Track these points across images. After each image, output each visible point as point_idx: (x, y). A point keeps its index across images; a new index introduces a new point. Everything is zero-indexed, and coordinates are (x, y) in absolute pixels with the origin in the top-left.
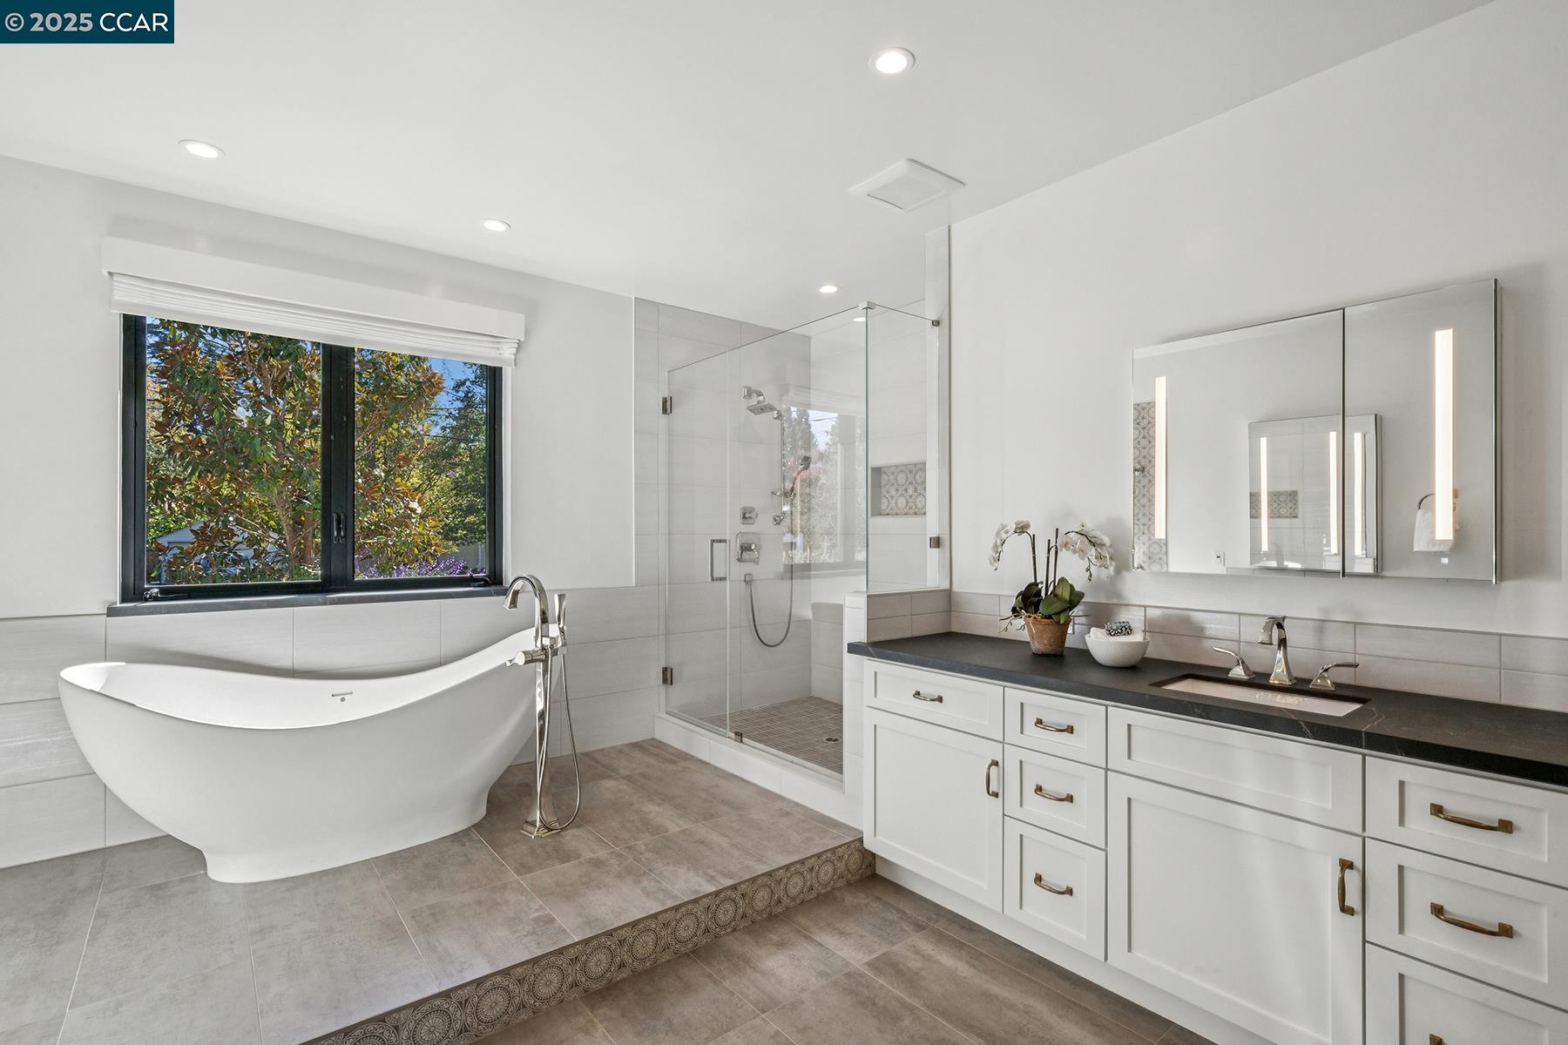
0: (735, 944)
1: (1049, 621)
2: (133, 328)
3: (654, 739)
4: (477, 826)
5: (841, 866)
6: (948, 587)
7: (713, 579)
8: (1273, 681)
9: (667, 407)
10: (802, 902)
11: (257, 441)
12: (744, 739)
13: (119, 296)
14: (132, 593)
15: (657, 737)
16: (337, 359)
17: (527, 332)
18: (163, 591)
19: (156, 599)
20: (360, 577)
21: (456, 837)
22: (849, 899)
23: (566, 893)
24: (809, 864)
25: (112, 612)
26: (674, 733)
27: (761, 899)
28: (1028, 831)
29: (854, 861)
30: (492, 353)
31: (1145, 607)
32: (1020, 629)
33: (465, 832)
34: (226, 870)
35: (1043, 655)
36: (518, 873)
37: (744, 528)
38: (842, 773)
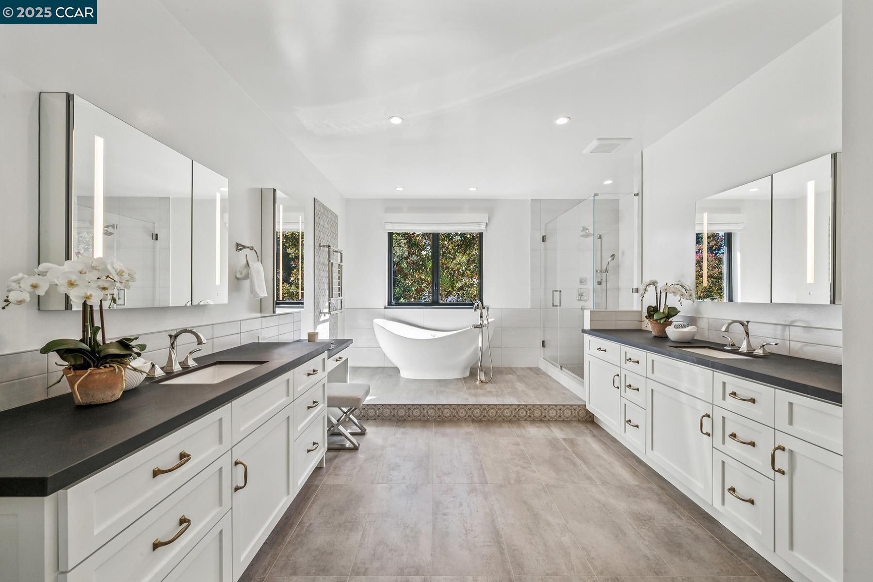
0: (523, 423)
1: (656, 322)
2: (390, 235)
3: (538, 368)
4: (464, 378)
5: (575, 413)
6: (640, 310)
7: (553, 306)
8: (740, 350)
9: (544, 239)
10: (556, 420)
11: (427, 261)
12: (563, 368)
13: (387, 228)
14: (390, 303)
15: (539, 367)
16: (435, 237)
17: (489, 219)
18: (396, 303)
19: (394, 305)
20: (440, 302)
21: (457, 379)
22: (575, 424)
23: (476, 395)
24: (559, 407)
25: (385, 308)
26: (544, 366)
27: (537, 413)
28: (628, 403)
29: (582, 413)
30: (479, 228)
31: (709, 318)
32: (648, 325)
33: (460, 379)
34: (405, 374)
35: (656, 337)
36: (467, 389)
37: (581, 286)
38: (583, 379)
